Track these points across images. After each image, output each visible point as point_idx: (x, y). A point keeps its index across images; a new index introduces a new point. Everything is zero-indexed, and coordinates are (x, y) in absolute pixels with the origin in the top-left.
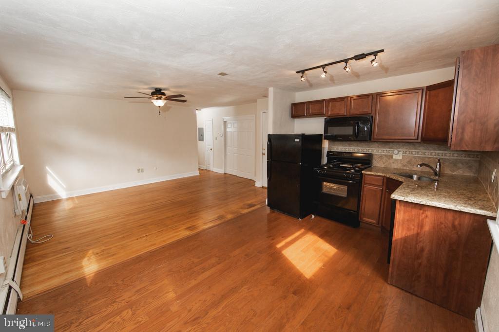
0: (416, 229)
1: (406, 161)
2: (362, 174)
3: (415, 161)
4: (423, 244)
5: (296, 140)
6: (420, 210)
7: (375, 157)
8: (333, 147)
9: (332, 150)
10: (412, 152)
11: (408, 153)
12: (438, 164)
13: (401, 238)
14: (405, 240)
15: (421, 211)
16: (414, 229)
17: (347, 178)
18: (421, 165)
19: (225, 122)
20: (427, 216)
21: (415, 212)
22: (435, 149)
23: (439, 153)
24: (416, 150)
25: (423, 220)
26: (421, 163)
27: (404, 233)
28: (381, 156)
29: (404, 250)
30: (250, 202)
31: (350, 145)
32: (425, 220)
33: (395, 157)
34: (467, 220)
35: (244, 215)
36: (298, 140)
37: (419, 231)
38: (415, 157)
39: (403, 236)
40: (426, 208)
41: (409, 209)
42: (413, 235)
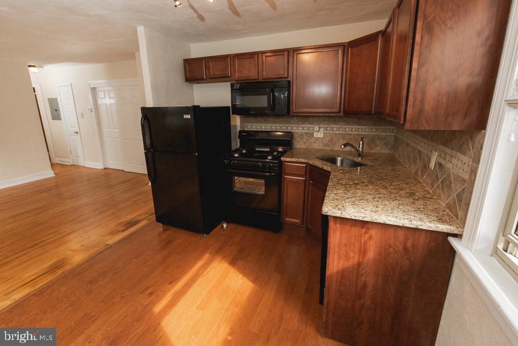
0: (356, 257)
1: (327, 139)
2: (281, 163)
3: (336, 139)
4: (366, 277)
5: (186, 116)
6: (363, 227)
7: (296, 136)
8: (246, 124)
9: (246, 129)
10: (333, 128)
11: (328, 129)
12: (361, 142)
13: (337, 272)
14: (343, 274)
15: (364, 230)
16: (354, 257)
17: (264, 168)
18: (345, 145)
19: (94, 90)
20: (371, 237)
21: (355, 231)
22: (355, 124)
23: (360, 128)
24: (336, 126)
25: (365, 243)
26: (345, 142)
27: (341, 264)
28: (302, 135)
29: (342, 288)
30: (129, 217)
31: (266, 122)
32: (368, 243)
33: (316, 135)
34: (422, 240)
35: (111, 247)
36: (188, 116)
37: (361, 260)
38: (336, 135)
39: (340, 269)
40: (370, 226)
41: (347, 228)
42: (353, 266)
